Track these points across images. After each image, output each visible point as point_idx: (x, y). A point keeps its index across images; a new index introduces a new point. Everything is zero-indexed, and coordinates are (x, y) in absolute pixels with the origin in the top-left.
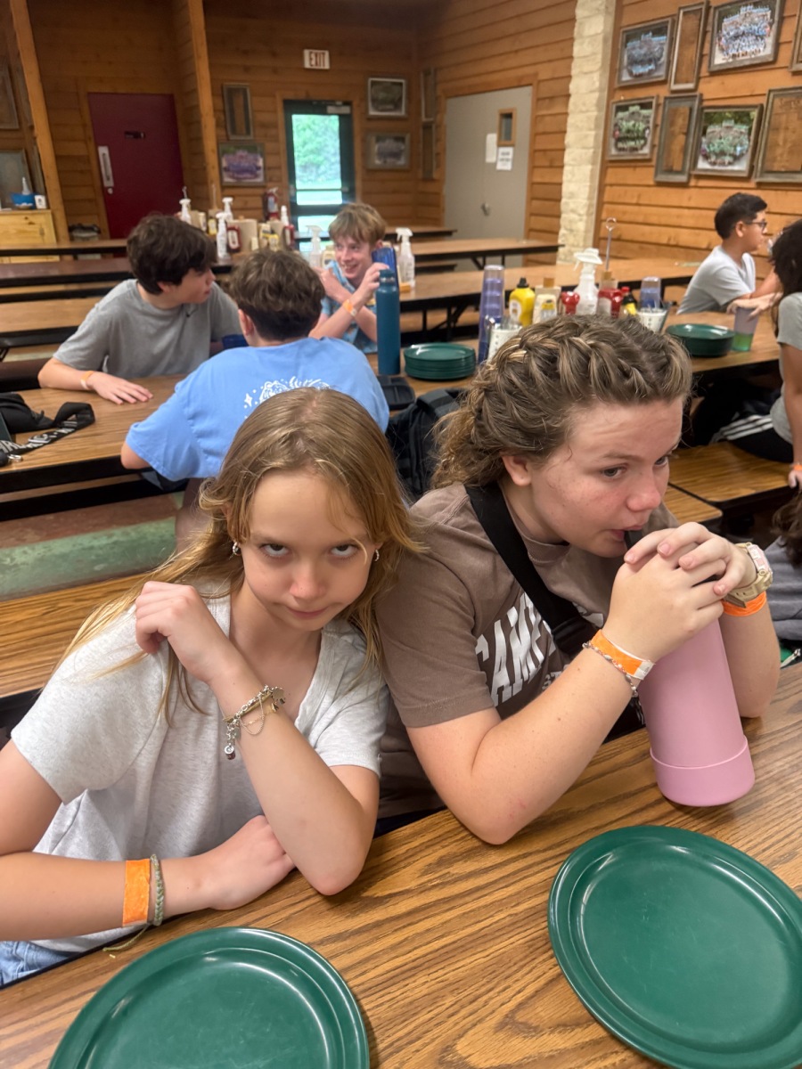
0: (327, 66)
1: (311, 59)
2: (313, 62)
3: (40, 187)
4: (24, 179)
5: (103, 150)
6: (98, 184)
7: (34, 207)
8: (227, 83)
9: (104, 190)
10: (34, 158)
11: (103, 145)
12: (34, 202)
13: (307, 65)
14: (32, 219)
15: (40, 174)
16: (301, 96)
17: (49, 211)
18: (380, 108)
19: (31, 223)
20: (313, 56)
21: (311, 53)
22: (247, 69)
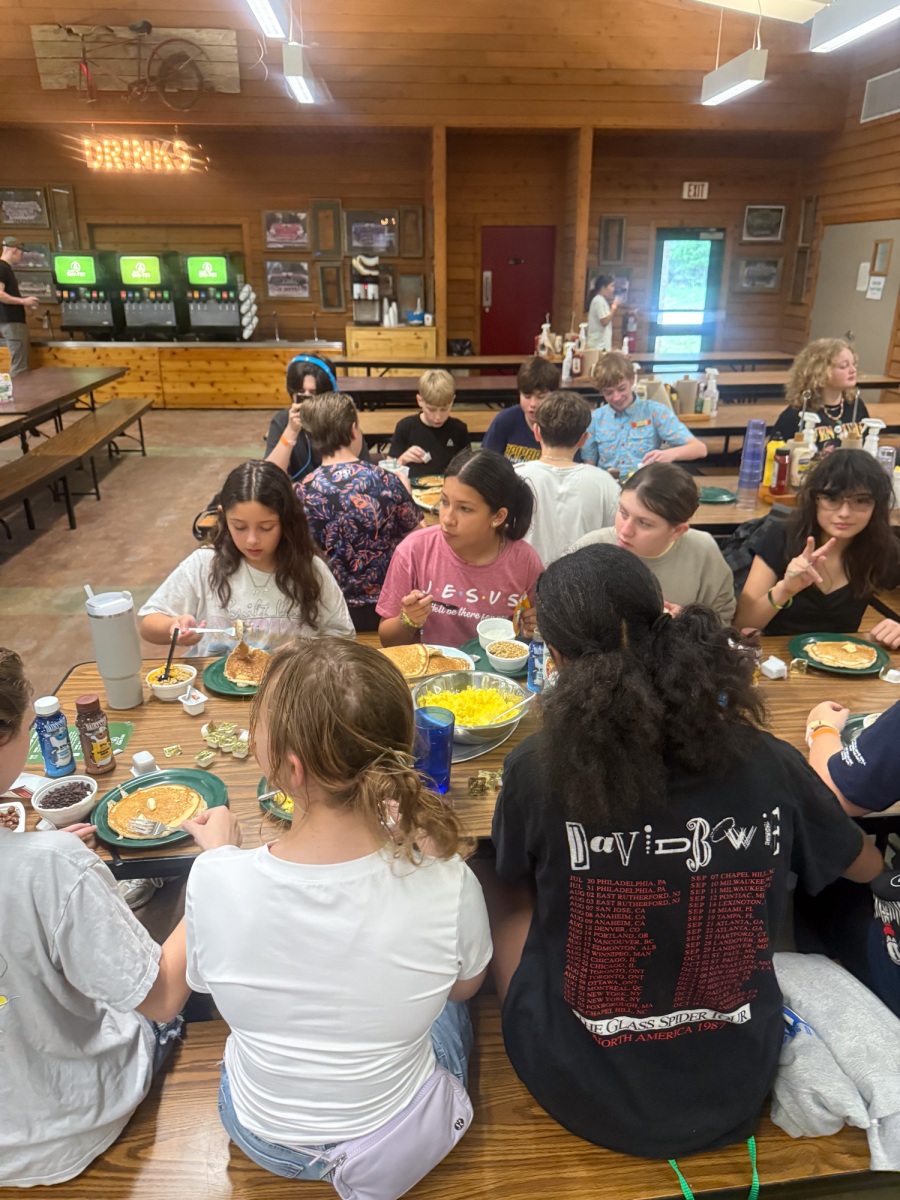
0: (705, 196)
1: (690, 191)
2: (692, 193)
3: (430, 306)
4: (419, 300)
5: (488, 274)
6: (478, 303)
7: (423, 324)
8: (606, 215)
9: (482, 308)
10: (430, 283)
11: (488, 270)
12: (423, 319)
13: (685, 196)
14: (420, 334)
15: (432, 295)
16: (676, 224)
17: (434, 328)
18: (755, 233)
19: (419, 338)
20: (692, 188)
21: (690, 185)
22: (626, 201)
